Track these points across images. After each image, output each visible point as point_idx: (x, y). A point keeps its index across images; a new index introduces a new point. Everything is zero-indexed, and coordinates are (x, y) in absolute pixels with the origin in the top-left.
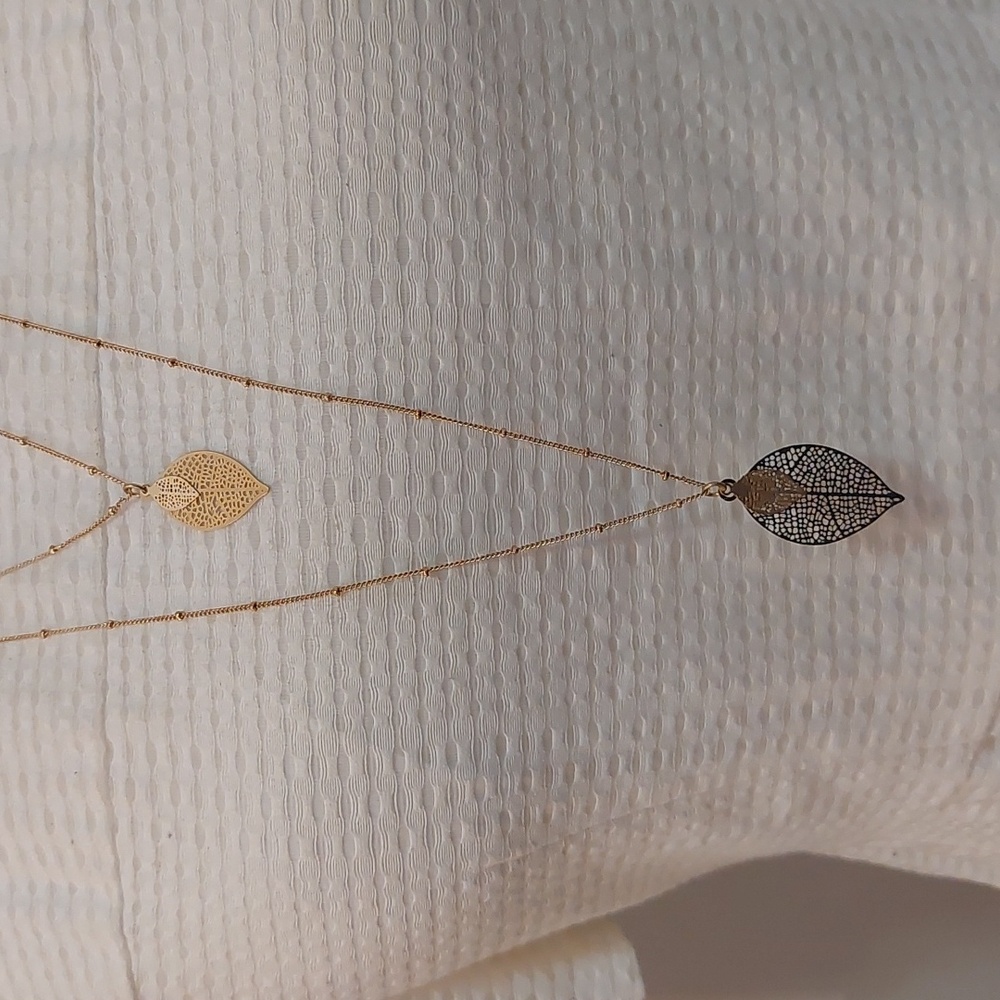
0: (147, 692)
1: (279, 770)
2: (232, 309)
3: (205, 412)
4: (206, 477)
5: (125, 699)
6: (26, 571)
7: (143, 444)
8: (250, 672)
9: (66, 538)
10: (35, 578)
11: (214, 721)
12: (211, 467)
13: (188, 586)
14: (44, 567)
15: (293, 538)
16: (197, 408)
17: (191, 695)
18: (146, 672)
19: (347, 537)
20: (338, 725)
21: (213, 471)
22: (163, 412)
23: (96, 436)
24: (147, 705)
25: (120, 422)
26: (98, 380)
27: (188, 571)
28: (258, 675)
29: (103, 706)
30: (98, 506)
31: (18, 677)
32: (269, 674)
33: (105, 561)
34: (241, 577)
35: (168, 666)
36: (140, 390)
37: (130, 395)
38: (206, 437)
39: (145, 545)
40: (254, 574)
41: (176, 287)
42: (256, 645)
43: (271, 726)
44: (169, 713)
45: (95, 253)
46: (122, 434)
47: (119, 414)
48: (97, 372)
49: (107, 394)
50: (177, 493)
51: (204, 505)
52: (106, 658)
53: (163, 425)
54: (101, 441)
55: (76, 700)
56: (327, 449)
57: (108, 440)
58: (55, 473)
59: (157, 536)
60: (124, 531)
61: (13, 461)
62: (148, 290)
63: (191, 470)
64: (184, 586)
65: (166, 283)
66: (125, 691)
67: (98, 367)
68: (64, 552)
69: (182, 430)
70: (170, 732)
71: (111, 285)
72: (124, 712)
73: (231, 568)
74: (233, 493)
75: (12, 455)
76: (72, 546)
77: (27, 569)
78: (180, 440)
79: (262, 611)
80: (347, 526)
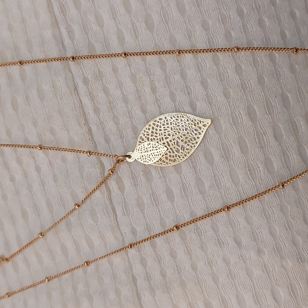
0: (163, 275)
1: (270, 298)
2: (156, 18)
3: (154, 90)
4: (166, 131)
5: (150, 284)
6: (62, 225)
7: (117, 124)
8: (232, 243)
9: (82, 197)
10: (69, 227)
11: (215, 279)
12: (167, 124)
13: (172, 201)
14: (72, 219)
15: (236, 151)
16: (148, 90)
17: (194, 267)
18: (159, 262)
19: (272, 139)
20: (301, 258)
21: (169, 125)
22: (126, 100)
23: (85, 129)
24: (166, 283)
25: (98, 116)
26: (78, 94)
27: (169, 193)
28: (238, 243)
29: (137, 291)
30: (98, 170)
31: (75, 289)
32: (245, 240)
33: (111, 203)
34: (207, 185)
35: (173, 255)
36: (106, 91)
37: (101, 96)
38: (159, 106)
39: (136, 185)
40: (215, 181)
41: (114, 18)
42: (231, 224)
43: (257, 272)
44: (183, 284)
45: (55, 16)
46: (102, 123)
47: (97, 110)
48: (76, 89)
49: (86, 101)
50: (152, 152)
51: (171, 148)
52: (129, 262)
53: (127, 108)
54: (90, 130)
55: (118, 292)
56: (243, 87)
57: (94, 128)
58: (64, 160)
59: (142, 177)
60: (119, 182)
61: (35, 162)
62: (95, 27)
63: (154, 131)
64: (169, 202)
65: (106, 17)
66: (148, 278)
67: (75, 85)
68: (84, 206)
69: (141, 107)
70: (187, 295)
71: (70, 32)
72: (152, 291)
73: (199, 182)
74: (188, 133)
75: (34, 158)
76: (88, 201)
77: (63, 223)
78: (141, 113)
79: (232, 210)
80: (270, 132)
